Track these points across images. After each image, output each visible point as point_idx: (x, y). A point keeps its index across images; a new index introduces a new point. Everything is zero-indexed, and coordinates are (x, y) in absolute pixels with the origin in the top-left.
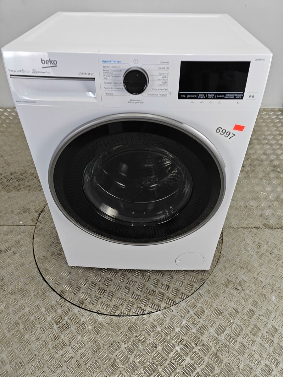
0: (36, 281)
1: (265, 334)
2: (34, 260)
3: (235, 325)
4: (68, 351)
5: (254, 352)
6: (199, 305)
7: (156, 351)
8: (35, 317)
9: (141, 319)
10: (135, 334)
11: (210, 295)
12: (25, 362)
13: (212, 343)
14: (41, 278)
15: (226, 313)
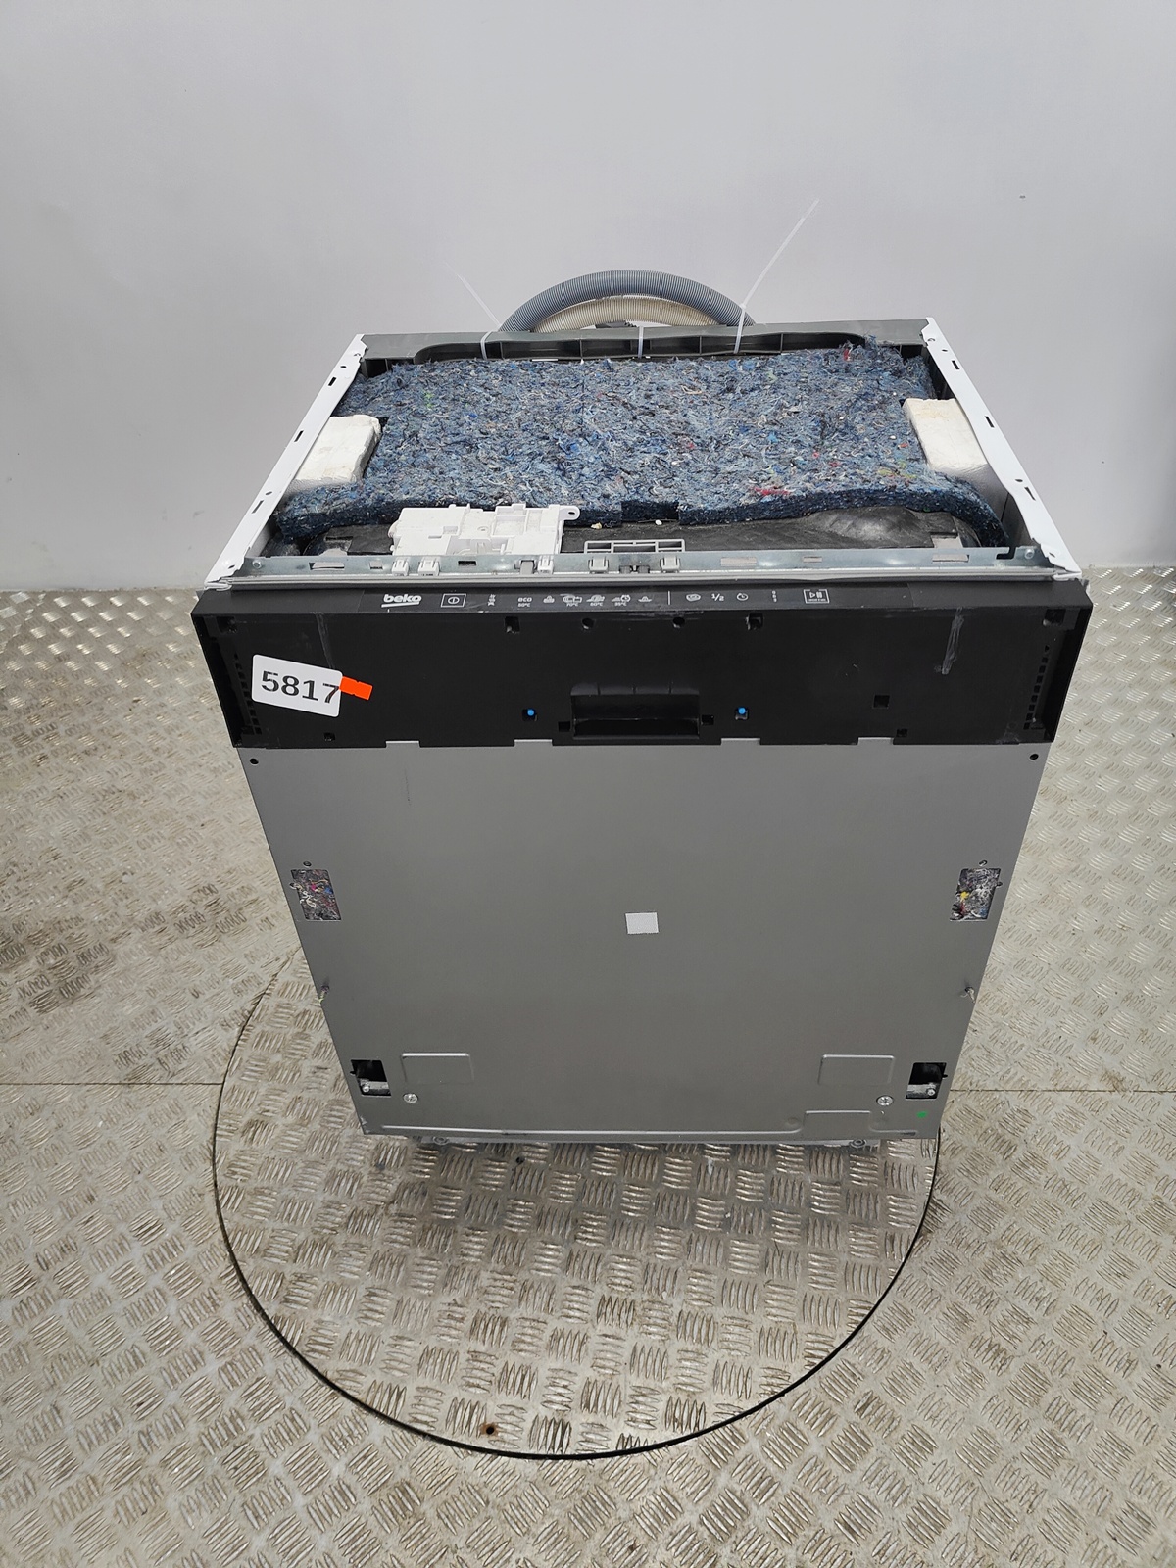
2: (218, 1225)
9: (623, 1471)
11: (887, 1372)
14: (245, 1301)
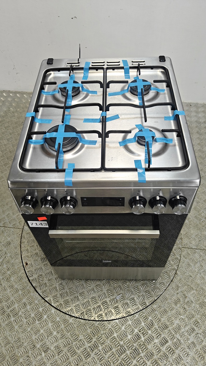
0: (23, 281)
1: (199, 350)
3: (176, 339)
4: (46, 343)
5: (187, 363)
6: (150, 318)
7: (111, 352)
8: (22, 312)
10: (96, 337)
11: (160, 310)
12: (15, 347)
13: (155, 351)
15: (170, 328)
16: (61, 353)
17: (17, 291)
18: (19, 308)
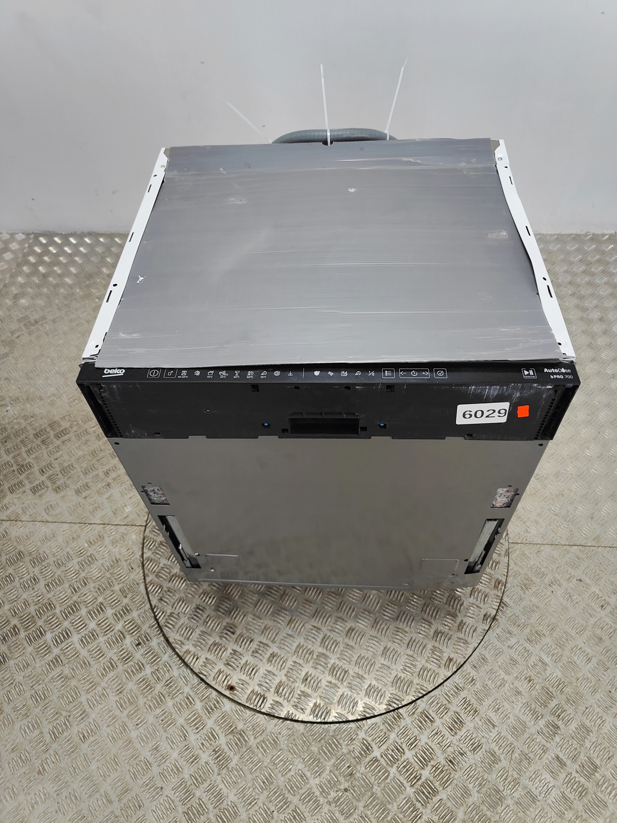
0: (153, 644)
3: (519, 752)
4: (217, 784)
6: (453, 708)
7: (370, 794)
8: (155, 716)
9: (345, 731)
13: (472, 784)
14: (162, 639)
16: (253, 805)
17: (141, 668)
18: (148, 708)
